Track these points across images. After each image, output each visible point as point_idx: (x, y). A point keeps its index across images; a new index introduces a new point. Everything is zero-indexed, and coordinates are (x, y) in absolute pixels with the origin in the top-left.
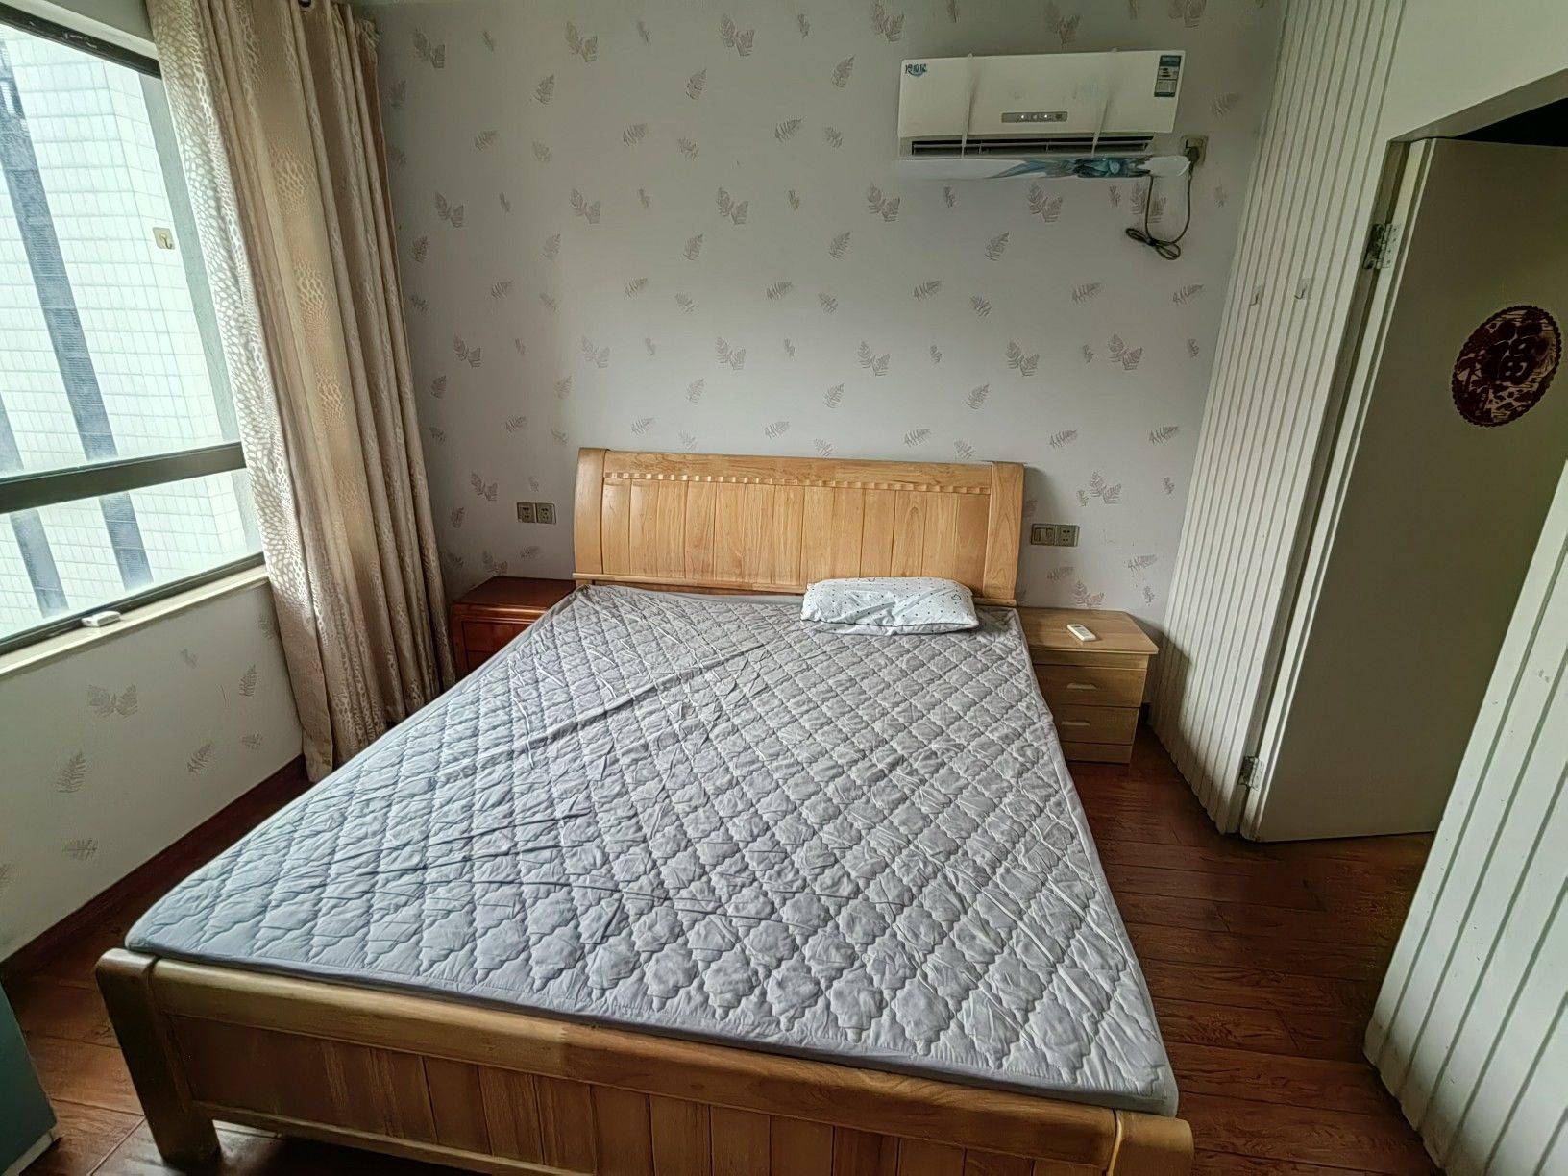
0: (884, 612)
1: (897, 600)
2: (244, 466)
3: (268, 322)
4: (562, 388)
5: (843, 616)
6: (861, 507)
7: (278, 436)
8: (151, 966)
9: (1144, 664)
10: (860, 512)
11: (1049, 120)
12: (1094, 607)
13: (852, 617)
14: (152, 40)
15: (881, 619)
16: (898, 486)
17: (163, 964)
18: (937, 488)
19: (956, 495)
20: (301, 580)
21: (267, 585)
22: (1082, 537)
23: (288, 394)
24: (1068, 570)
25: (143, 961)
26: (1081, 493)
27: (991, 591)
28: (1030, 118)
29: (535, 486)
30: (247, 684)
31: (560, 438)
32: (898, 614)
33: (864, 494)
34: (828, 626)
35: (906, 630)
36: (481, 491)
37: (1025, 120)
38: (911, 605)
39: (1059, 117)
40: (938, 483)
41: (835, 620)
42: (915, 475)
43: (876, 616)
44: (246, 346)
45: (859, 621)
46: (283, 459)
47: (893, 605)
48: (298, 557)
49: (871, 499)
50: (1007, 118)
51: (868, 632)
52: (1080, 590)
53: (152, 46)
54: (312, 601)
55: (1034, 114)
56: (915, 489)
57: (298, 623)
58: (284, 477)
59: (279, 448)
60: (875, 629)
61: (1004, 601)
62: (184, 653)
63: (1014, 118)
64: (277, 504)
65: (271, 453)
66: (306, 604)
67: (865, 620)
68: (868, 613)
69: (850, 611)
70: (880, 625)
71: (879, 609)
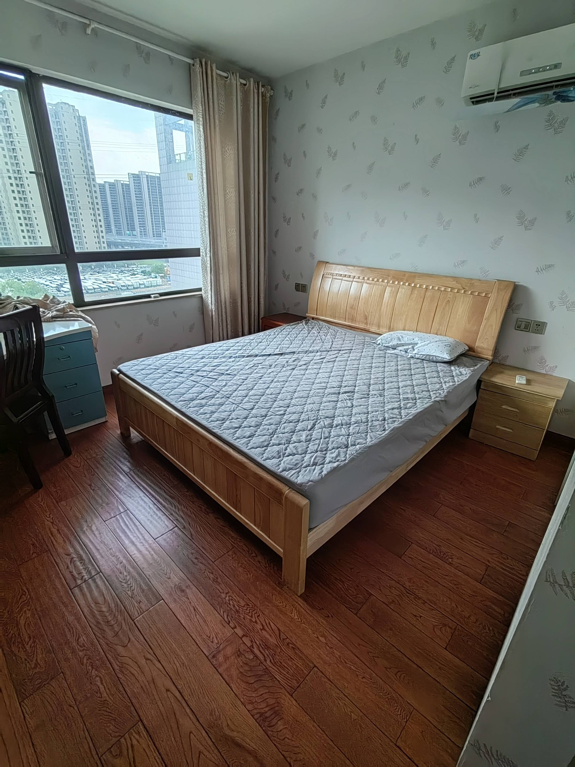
0: (410, 346)
1: (419, 342)
2: (199, 256)
3: (210, 204)
4: (315, 235)
5: (390, 344)
6: (423, 298)
7: (208, 244)
8: (119, 374)
9: (552, 405)
10: (422, 300)
11: (550, 69)
12: (550, 373)
13: (394, 345)
14: (192, 109)
15: (408, 349)
16: (443, 289)
17: (121, 375)
18: (463, 291)
19: (472, 296)
20: (210, 296)
21: (201, 297)
22: (548, 329)
23: (213, 230)
24: (536, 348)
25: (118, 372)
26: (551, 303)
27: (479, 350)
28: (538, 71)
29: (302, 276)
30: (191, 328)
31: (312, 256)
32: (417, 348)
33: (426, 291)
34: (383, 348)
35: (417, 356)
36: (284, 277)
37: (535, 73)
38: (424, 345)
39: (556, 66)
40: (464, 288)
41: (386, 345)
42: (453, 284)
43: (407, 347)
44: (203, 212)
45: (397, 348)
46: (209, 253)
47: (417, 344)
48: (209, 288)
49: (429, 294)
50: (523, 73)
51: (400, 354)
52: (542, 361)
53: (192, 110)
54: (212, 304)
55: (540, 68)
56: (451, 291)
57: (207, 311)
58: (209, 259)
59: (208, 249)
60: (403, 353)
61: (485, 356)
62: (174, 312)
63: (529, 72)
64: (206, 267)
65: (206, 251)
66: (210, 305)
67: (400, 348)
68: (403, 345)
69: (395, 342)
70: (406, 352)
71: (409, 344)
